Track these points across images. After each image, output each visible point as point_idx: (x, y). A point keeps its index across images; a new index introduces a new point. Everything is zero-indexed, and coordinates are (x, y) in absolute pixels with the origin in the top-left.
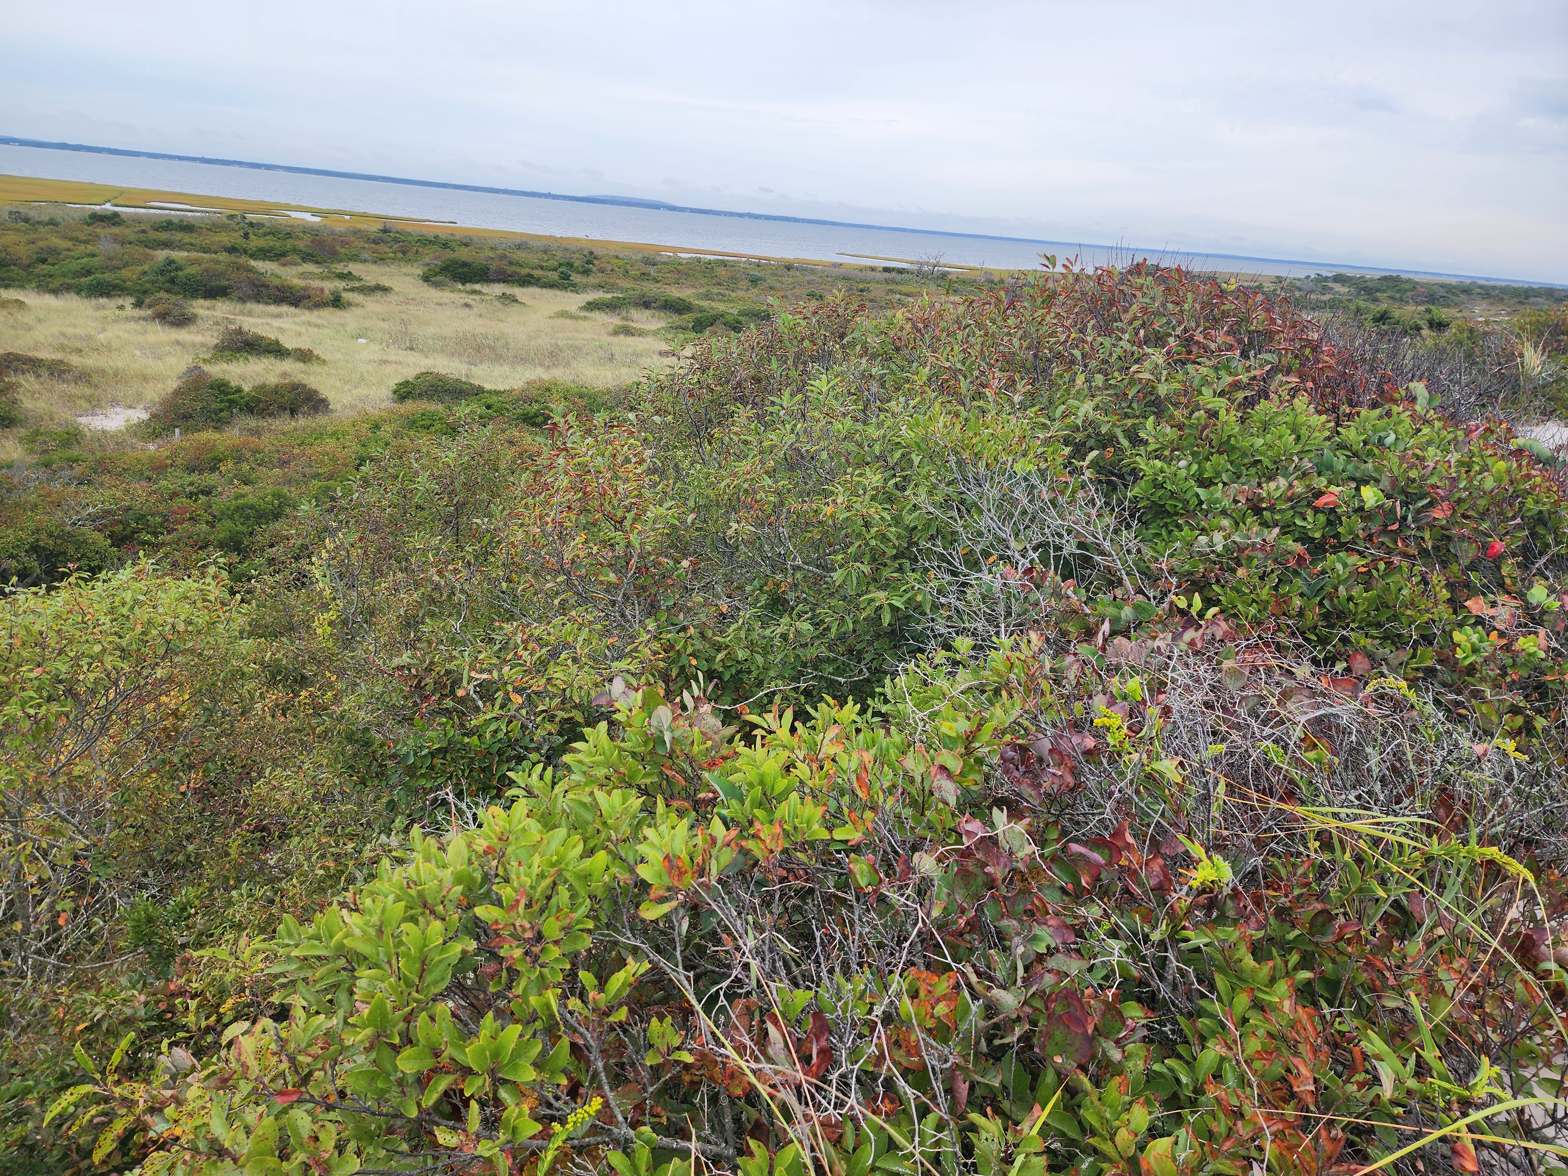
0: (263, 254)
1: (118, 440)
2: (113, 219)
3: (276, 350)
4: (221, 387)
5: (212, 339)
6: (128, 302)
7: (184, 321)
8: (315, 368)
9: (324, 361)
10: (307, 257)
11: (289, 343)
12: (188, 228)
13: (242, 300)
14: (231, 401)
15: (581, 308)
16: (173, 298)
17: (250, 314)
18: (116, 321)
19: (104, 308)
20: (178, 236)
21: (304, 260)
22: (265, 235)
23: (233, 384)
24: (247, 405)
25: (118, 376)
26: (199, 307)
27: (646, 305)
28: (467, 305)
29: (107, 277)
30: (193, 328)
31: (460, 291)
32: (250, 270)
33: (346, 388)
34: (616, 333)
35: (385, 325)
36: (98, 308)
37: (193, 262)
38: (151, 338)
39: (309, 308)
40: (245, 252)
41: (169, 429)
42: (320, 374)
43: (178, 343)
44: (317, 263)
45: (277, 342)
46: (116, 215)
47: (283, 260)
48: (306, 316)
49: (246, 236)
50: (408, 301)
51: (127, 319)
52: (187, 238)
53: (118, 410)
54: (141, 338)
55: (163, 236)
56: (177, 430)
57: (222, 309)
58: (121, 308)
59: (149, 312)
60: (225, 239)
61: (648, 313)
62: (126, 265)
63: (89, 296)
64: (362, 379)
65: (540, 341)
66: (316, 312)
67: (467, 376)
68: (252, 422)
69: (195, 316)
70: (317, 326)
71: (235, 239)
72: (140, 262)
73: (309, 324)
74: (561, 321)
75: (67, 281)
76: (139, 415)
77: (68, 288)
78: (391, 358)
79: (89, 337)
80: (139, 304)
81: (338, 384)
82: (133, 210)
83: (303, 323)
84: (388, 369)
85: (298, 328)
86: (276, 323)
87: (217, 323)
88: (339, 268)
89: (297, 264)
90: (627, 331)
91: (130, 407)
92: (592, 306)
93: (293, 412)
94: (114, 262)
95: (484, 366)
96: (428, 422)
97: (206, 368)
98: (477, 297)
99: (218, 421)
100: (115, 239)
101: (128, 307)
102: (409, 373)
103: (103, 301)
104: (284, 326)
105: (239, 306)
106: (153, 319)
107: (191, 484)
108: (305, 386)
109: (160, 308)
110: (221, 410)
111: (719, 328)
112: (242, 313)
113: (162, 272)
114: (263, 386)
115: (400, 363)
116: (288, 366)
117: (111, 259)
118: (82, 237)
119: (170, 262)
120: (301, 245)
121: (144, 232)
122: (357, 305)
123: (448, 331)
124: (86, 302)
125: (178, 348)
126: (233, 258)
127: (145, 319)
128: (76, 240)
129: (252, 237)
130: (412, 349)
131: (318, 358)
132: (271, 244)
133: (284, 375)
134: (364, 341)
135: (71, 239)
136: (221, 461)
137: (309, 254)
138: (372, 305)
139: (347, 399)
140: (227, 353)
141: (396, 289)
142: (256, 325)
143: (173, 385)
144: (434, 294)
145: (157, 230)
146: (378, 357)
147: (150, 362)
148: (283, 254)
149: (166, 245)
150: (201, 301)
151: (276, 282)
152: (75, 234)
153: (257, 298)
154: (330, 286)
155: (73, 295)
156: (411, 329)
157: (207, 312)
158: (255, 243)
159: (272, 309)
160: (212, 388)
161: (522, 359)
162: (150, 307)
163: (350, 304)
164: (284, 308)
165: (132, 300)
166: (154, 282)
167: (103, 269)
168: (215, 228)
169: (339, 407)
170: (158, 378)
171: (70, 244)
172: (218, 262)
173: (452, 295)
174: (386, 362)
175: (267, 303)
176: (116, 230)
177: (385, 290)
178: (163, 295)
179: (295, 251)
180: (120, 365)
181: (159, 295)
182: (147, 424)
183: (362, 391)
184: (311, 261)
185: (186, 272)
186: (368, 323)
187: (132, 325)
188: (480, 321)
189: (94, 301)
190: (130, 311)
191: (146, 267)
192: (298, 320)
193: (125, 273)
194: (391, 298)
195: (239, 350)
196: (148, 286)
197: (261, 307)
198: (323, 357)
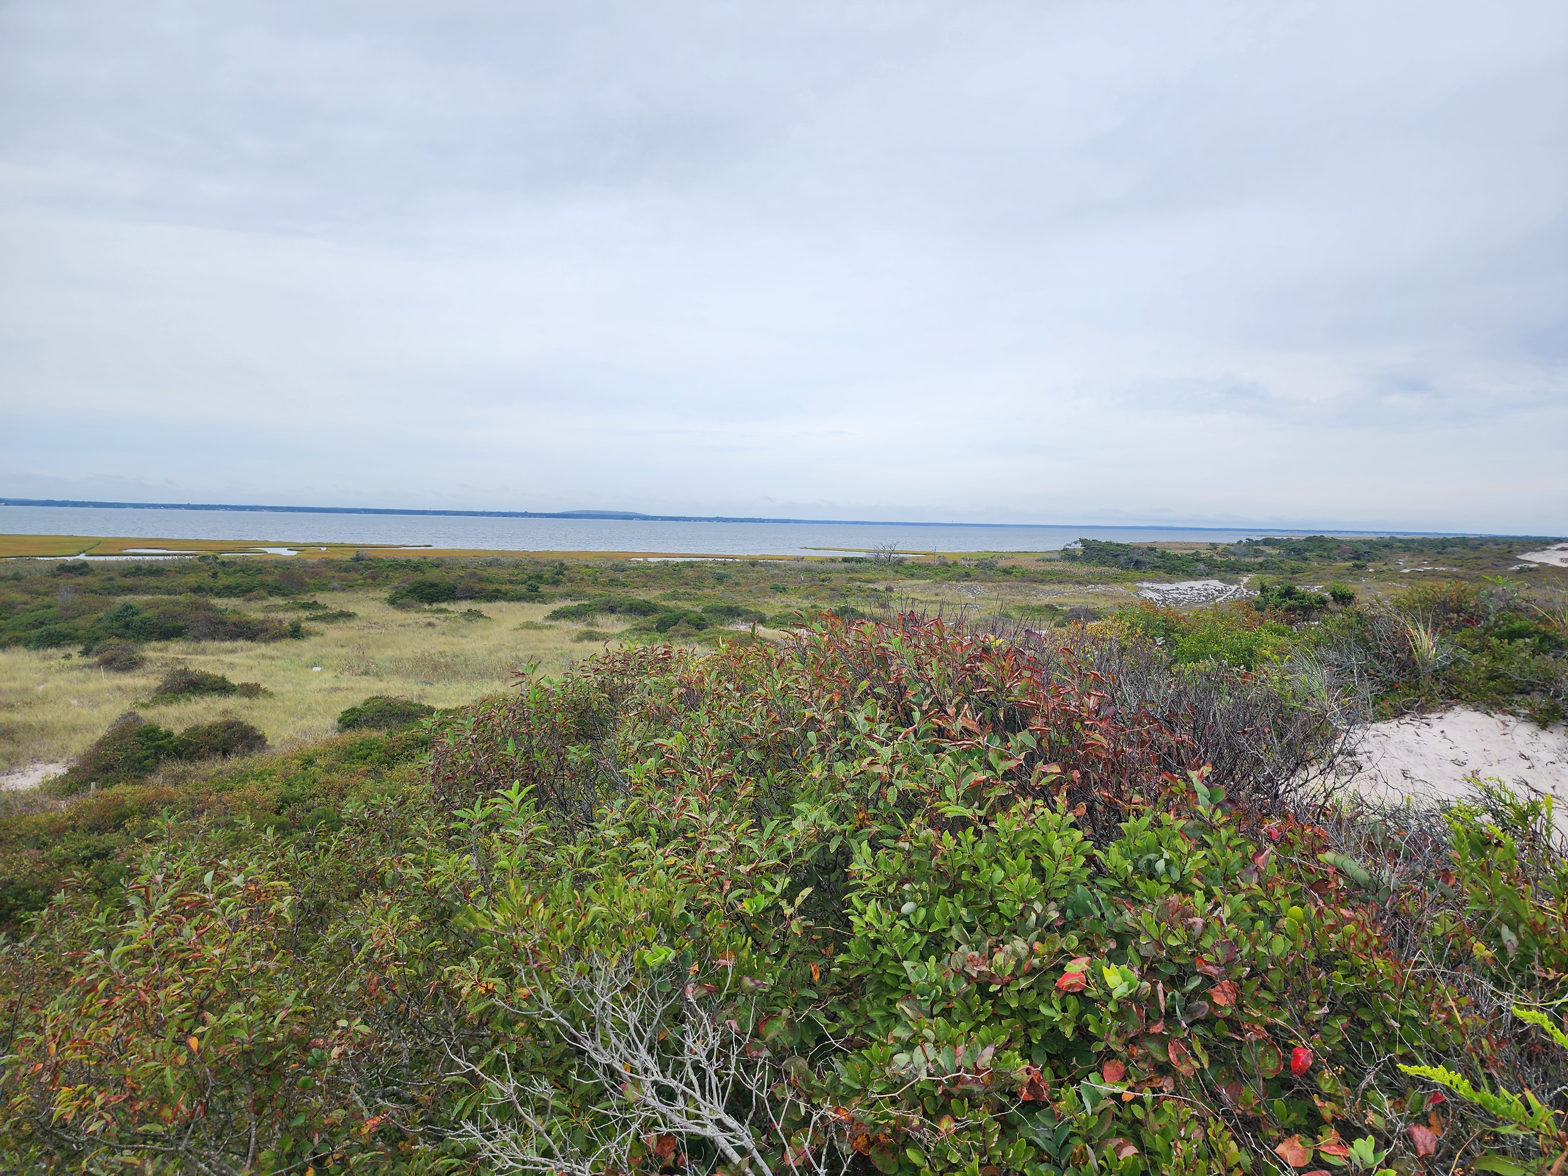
0: (229, 591)
1: (29, 801)
2: (82, 569)
3: (222, 688)
4: (151, 734)
5: (154, 682)
6: (75, 651)
7: (131, 665)
8: (261, 701)
9: (272, 695)
10: (274, 590)
11: (235, 679)
12: (155, 571)
13: (197, 639)
14: (159, 747)
15: (547, 618)
16: (123, 643)
17: (203, 652)
18: (60, 671)
19: (51, 658)
20: (144, 581)
21: (270, 594)
22: (235, 572)
23: (162, 729)
24: (176, 749)
25: (45, 731)
26: (152, 651)
27: (612, 610)
28: (430, 624)
29: (61, 627)
30: (139, 672)
31: (425, 611)
32: (210, 608)
33: (290, 720)
34: (580, 639)
35: (343, 651)
36: (45, 659)
37: (149, 606)
38: (92, 686)
39: (266, 641)
40: (211, 590)
41: (85, 783)
42: (265, 708)
43: (119, 688)
44: (284, 595)
45: (223, 679)
46: (85, 564)
47: (248, 596)
48: (263, 649)
49: (215, 575)
50: (371, 625)
51: (72, 668)
52: (153, 581)
53: (38, 766)
54: (81, 687)
55: (129, 582)
56: (93, 785)
57: (175, 649)
58: (68, 657)
59: (96, 659)
60: (192, 580)
61: (613, 617)
62: (84, 612)
63: (37, 648)
64: (309, 708)
65: (500, 654)
66: (272, 645)
67: (420, 697)
68: (178, 767)
69: (144, 659)
70: (272, 658)
71: (204, 578)
72: (95, 610)
73: (264, 657)
74: (524, 632)
75: (17, 634)
76: (58, 770)
77: (16, 641)
78: (342, 685)
79: (25, 690)
80: (86, 653)
81: (282, 717)
82: (102, 558)
83: (258, 657)
84: (339, 696)
85: (251, 662)
86: (228, 658)
87: (166, 665)
88: (306, 598)
89: (264, 598)
90: (591, 637)
91: (52, 762)
92: (557, 615)
93: (226, 753)
94: (70, 613)
95: (440, 685)
96: (365, 752)
97: (141, 713)
98: (443, 616)
99: (143, 769)
100: (77, 589)
101: (75, 655)
102: (357, 700)
103: (50, 651)
104: (237, 661)
105: (193, 645)
106: (98, 665)
107: (87, 847)
108: (241, 723)
109: (107, 655)
110: (146, 758)
111: (683, 628)
112: (196, 653)
113: (117, 618)
114: (196, 728)
115: (352, 689)
116: (231, 703)
117: (66, 609)
118: (42, 589)
119: (127, 607)
120: (269, 579)
121: (111, 579)
122: (317, 634)
123: (408, 653)
124: (33, 654)
125: (118, 694)
126: (194, 597)
127: (90, 667)
128: (38, 593)
129: (221, 575)
130: (366, 673)
131: (265, 691)
132: (241, 580)
133: (225, 712)
134: (318, 669)
135: (30, 593)
136: (126, 817)
137: (276, 588)
138: (334, 632)
139: (289, 732)
140: (169, 695)
141: (360, 614)
142: (205, 663)
143: (101, 733)
144: (399, 616)
145: (125, 576)
146: (327, 686)
147: (85, 711)
148: (249, 590)
149: (131, 590)
150: (154, 644)
151: (234, 618)
152: (35, 587)
153: (213, 636)
154: (289, 617)
155: (20, 647)
156: (369, 653)
157: (160, 654)
158: (224, 580)
159: (228, 645)
160: (139, 735)
161: (482, 674)
162: (97, 654)
163: (309, 634)
164: (240, 643)
165: (80, 648)
166: (108, 628)
167: (56, 620)
168: (184, 569)
169: (277, 743)
170: (88, 728)
171: (27, 597)
172: (177, 604)
173: (417, 616)
174: (336, 689)
175: (223, 640)
176: (81, 580)
177: (349, 616)
178: (116, 641)
179: (263, 585)
180: (49, 717)
181: (110, 641)
182: (63, 779)
183: (306, 723)
184: (278, 594)
185: (142, 616)
186: (325, 651)
187: (76, 674)
188: (443, 639)
189: (41, 652)
190: (76, 659)
191: (102, 615)
192: (252, 654)
193: (80, 622)
194: (355, 623)
195: (181, 691)
196: (100, 633)
197: (216, 644)
198: (270, 688)
